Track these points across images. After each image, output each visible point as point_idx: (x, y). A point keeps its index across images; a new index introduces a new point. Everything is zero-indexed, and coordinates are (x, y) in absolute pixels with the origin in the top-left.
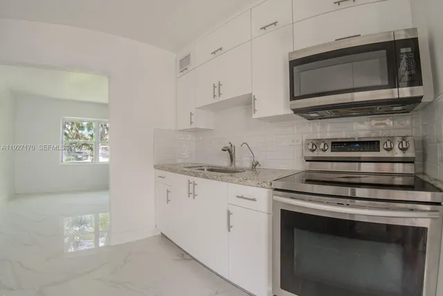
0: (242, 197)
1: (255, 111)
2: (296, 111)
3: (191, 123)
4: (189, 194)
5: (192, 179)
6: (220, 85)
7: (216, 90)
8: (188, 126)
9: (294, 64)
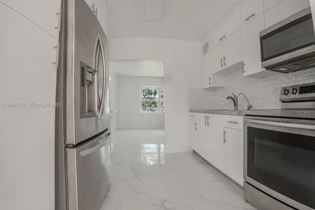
0: (231, 122)
1: (244, 71)
2: (268, 68)
3: (210, 84)
4: (206, 124)
5: (207, 115)
6: (224, 58)
7: (223, 61)
8: (208, 86)
9: (262, 39)
